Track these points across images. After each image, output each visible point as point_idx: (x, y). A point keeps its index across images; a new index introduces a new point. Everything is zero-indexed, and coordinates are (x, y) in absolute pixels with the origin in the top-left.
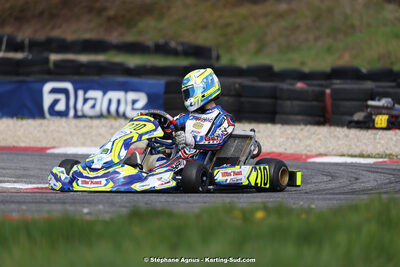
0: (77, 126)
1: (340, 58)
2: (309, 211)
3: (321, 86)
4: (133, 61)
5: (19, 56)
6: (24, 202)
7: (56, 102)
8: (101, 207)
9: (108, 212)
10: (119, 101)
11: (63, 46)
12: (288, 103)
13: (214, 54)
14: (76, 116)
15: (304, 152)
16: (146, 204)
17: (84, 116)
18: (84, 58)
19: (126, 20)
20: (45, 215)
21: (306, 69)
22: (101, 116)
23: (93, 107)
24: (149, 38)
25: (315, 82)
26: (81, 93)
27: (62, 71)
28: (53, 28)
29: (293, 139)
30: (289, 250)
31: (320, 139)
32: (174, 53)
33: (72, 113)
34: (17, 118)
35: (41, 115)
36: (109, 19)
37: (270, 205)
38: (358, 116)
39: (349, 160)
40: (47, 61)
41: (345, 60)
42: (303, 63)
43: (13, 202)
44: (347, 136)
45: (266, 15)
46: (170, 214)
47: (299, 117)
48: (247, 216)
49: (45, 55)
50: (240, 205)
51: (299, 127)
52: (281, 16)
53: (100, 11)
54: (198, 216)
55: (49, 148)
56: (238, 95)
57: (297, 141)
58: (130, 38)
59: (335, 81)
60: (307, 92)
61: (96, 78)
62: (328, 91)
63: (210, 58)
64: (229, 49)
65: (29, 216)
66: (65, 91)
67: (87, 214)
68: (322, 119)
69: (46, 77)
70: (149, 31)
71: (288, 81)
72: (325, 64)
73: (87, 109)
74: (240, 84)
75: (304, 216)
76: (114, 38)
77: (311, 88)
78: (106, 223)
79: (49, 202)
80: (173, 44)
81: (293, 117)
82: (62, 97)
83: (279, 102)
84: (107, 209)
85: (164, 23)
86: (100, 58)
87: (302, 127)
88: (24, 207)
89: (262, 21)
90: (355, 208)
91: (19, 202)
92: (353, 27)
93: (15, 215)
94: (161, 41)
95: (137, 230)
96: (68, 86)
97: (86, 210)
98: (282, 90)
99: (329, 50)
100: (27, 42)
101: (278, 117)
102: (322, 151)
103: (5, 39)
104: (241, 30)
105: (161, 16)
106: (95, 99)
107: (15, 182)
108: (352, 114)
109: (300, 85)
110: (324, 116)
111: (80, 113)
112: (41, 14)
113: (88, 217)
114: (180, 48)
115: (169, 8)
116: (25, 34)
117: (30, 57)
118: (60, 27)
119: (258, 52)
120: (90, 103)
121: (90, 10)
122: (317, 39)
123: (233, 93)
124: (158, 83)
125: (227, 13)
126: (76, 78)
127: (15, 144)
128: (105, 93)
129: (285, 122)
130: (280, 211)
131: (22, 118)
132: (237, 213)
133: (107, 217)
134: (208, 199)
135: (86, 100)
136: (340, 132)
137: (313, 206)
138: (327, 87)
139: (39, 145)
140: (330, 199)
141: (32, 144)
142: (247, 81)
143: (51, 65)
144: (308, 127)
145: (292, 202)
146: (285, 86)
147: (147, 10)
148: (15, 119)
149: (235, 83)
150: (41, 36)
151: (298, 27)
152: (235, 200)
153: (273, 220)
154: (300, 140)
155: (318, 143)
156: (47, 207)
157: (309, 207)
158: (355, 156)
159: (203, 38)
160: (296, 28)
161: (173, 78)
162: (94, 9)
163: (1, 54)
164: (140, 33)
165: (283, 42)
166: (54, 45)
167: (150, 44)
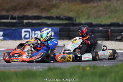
1: (113, 20)
2: (103, 67)
4: (49, 22)
5: (14, 21)
7: (26, 35)
8: (39, 67)
11: (28, 18)
12: (97, 34)
13: (74, 19)
16: (53, 66)
18: (34, 21)
19: (47, 9)
21: (103, 24)
23: (37, 36)
24: (54, 15)
25: (105, 27)
26: (33, 32)
27: (27, 25)
28: (25, 12)
30: (97, 79)
32: (62, 19)
34: (14, 40)
35: (21, 39)
36: (42, 9)
37: (91, 65)
40: (23, 22)
41: (115, 21)
42: (102, 22)
44: (115, 44)
45: (90, 7)
47: (100, 38)
48: (84, 69)
49: (22, 20)
50: (82, 66)
52: (95, 7)
53: (39, 7)
54: (69, 69)
58: (48, 15)
59: (111, 27)
60: (103, 30)
61: (38, 27)
62: (109, 30)
63: (73, 20)
64: (79, 18)
65: (17, 70)
66: (29, 32)
69: (23, 27)
70: (54, 13)
71: (97, 27)
72: (109, 22)
75: (101, 69)
76: (44, 15)
78: (41, 72)
79: (23, 66)
80: (62, 17)
82: (28, 33)
84: (41, 67)
85: (59, 10)
86: (39, 21)
88: (16, 67)
89: (89, 9)
90: (117, 66)
93: (13, 70)
94: (58, 16)
95: (50, 74)
97: (35, 68)
98: (95, 30)
99: (110, 17)
100: (17, 17)
103: (10, 16)
104: (82, 12)
105: (58, 8)
106: (38, 34)
108: (117, 37)
109: (101, 28)
110: (108, 38)
112: (21, 8)
113: (36, 70)
114: (64, 18)
115: (60, 5)
116: (16, 14)
117: (18, 21)
118: (27, 12)
119: (88, 18)
121: (36, 6)
122: (106, 14)
124: (57, 29)
125: (78, 7)
126: (32, 27)
130: (94, 67)
132: (81, 68)
135: (35, 34)
136: (113, 42)
137: (105, 66)
140: (110, 63)
143: (24, 24)
145: (98, 64)
146: (96, 29)
147: (54, 6)
148: (13, 40)
150: (21, 15)
152: (81, 64)
153: (92, 70)
157: (103, 66)
158: (118, 50)
159: (71, 15)
160: (99, 11)
161: (62, 27)
162: (37, 6)
163: (9, 21)
164: (52, 13)
165: (95, 15)
166: (25, 18)
167: (55, 17)
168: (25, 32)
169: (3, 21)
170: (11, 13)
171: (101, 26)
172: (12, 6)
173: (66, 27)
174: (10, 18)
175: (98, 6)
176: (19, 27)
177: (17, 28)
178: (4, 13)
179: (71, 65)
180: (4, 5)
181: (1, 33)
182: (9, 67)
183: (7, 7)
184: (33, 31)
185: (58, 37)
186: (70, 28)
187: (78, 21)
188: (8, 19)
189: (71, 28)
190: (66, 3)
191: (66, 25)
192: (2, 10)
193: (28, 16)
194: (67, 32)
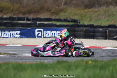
0: (44, 40)
1: (111, 22)
2: (102, 61)
3: (106, 29)
4: (58, 23)
5: (29, 22)
6: (31, 59)
7: (39, 34)
8: (50, 60)
9: (52, 62)
10: (55, 34)
11: (41, 20)
12: (98, 34)
13: (79, 22)
14: (44, 37)
15: (102, 46)
16: (61, 60)
17: (46, 37)
18: (46, 23)
19: (57, 13)
20: (36, 62)
21: (102, 25)
22: (50, 37)
23: (48, 35)
24: (62, 18)
25: (104, 29)
26: (45, 32)
27: (40, 26)
28: (38, 15)
29: (99, 43)
30: (98, 71)
31: (105, 43)
33: (43, 37)
35: (35, 37)
36: (52, 13)
37: (93, 60)
38: (115, 37)
39: (113, 48)
40: (36, 23)
41: (112, 23)
42: (101, 24)
43: (28, 59)
44: (112, 42)
45: (92, 12)
46: (67, 62)
47: (100, 37)
48: (87, 63)
49: (36, 22)
50: (85, 60)
51: (100, 40)
52: (96, 12)
53: (50, 11)
54: (74, 63)
55: (37, 46)
56: (85, 32)
57: (100, 44)
58: (57, 17)
59: (109, 28)
61: (49, 28)
62: (108, 31)
63: (78, 22)
64: (83, 20)
65: (32, 63)
66: (41, 31)
67: (47, 62)
68: (106, 38)
69: (36, 27)
70: (62, 16)
71: (97, 28)
72: (107, 24)
73: (47, 36)
74: (85, 29)
75: (101, 62)
76: (53, 17)
77: (103, 30)
78: (51, 64)
79: (37, 59)
80: (68, 19)
81: (99, 37)
82: (40, 33)
83: (95, 34)
84: (51, 61)
85: (66, 14)
86: (50, 23)
88: (30, 60)
90: (114, 60)
91: (29, 59)
92: (114, 14)
93: (28, 62)
94: (65, 18)
95: (59, 66)
97: (46, 61)
98: (96, 30)
99: (108, 20)
100: (31, 19)
101: (95, 37)
102: (106, 46)
103: (26, 18)
104: (86, 15)
105: (65, 12)
106: (49, 33)
107: (28, 54)
108: (114, 37)
109: (100, 29)
110: (107, 37)
111: (45, 37)
112: (35, 12)
113: (47, 63)
114: (70, 20)
115: (67, 10)
116: (31, 17)
117: (32, 22)
118: (40, 15)
119: (90, 21)
120: (47, 34)
121: (47, 10)
122: (105, 18)
123: (83, 31)
125: (82, 11)
126: (44, 28)
127: (28, 45)
128: (51, 32)
129: (97, 39)
130: (95, 61)
131: (30, 38)
132: (84, 62)
133: (51, 63)
135: (46, 33)
136: (111, 41)
137: (104, 60)
138: (107, 30)
139: (34, 45)
140: (108, 58)
141: (33, 45)
142: (87, 28)
143: (37, 25)
144: (103, 40)
145: (98, 59)
146: (97, 29)
147: (62, 10)
148: (28, 38)
149: (84, 29)
150: (35, 17)
151: (100, 15)
152: (84, 58)
153: (94, 63)
154: (101, 43)
155: (105, 44)
156: (36, 60)
158: (115, 47)
159: (76, 18)
160: (99, 15)
162: (48, 10)
163: (25, 22)
164: (60, 16)
165: (96, 18)
166: (38, 20)
167: (63, 19)
168: (38, 31)
169: (20, 22)
170: (27, 16)
171: (101, 27)
172: (28, 10)
173: (72, 28)
174: (25, 20)
175: (99, 11)
176: (33, 28)
177: (31, 28)
178: (21, 16)
180: (21, 9)
181: (19, 32)
182: (25, 60)
183: (24, 10)
184: (45, 30)
186: (75, 29)
187: (81, 23)
188: (24, 20)
189: (76, 28)
190: (72, 8)
191: (72, 26)
192: (19, 13)
193: (41, 18)
194: (73, 32)
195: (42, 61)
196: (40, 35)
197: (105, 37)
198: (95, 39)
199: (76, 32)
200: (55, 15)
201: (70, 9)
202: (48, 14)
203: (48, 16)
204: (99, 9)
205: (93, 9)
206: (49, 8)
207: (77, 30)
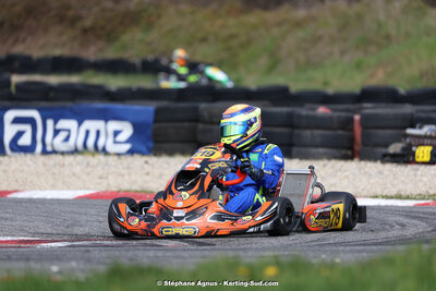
0: (45, 165)
1: (372, 75)
2: (332, 266)
3: (348, 111)
4: (115, 82)
7: (20, 134)
8: (74, 264)
9: (82, 271)
10: (98, 133)
11: (28, 65)
12: (308, 132)
14: (45, 152)
16: (131, 260)
17: (54, 152)
18: (54, 80)
19: (106, 32)
20: (5, 274)
21: (330, 91)
22: (75, 151)
23: (67, 139)
24: (135, 55)
25: (340, 106)
26: (50, 123)
27: (25, 97)
28: (16, 42)
31: (347, 177)
33: (39, 148)
36: (85, 31)
37: (283, 259)
38: (395, 148)
39: (383, 203)
40: (8, 83)
41: (379, 79)
42: (326, 83)
44: (380, 173)
45: (279, 24)
46: (159, 272)
47: (321, 150)
49: (6, 75)
50: (247, 260)
51: (321, 163)
52: (299, 25)
53: (74, 21)
55: (11, 192)
58: (111, 53)
59: (365, 105)
60: (331, 118)
61: (69, 104)
62: (357, 117)
64: (234, 67)
66: (31, 122)
67: (60, 272)
68: (349, 153)
69: (7, 103)
70: (135, 45)
71: (308, 106)
72: (354, 83)
73: (58, 143)
75: (325, 273)
76: (91, 53)
77: (337, 114)
78: (80, 284)
79: (9, 259)
80: (164, 61)
81: (313, 150)
82: (27, 128)
83: (296, 131)
84: (81, 266)
85: (154, 35)
86: (74, 79)
87: (326, 162)
89: (276, 31)
90: (389, 262)
92: (388, 37)
94: (150, 57)
96: (34, 114)
97: (55, 269)
98: (300, 116)
99: (359, 66)
101: (295, 150)
104: (249, 42)
105: (149, 26)
106: (69, 130)
108: (387, 146)
109: (322, 110)
110: (352, 149)
111: (49, 148)
113: (59, 278)
115: (159, 16)
118: (23, 41)
119: (271, 68)
120: (63, 135)
121: (61, 19)
122: (343, 53)
124: (147, 109)
125: (231, 21)
126: (44, 104)
128: (79, 124)
129: (304, 156)
130: (296, 265)
132: (242, 270)
134: (207, 253)
135: (56, 132)
136: (373, 167)
137: (338, 260)
138: (356, 112)
140: (359, 251)
143: (13, 88)
144: (333, 162)
145: (311, 254)
146: (304, 111)
147: (132, 19)
152: (241, 253)
156: (7, 265)
157: (332, 261)
158: (391, 198)
160: (317, 39)
161: (164, 104)
162: (66, 19)
164: (124, 47)
165: (302, 57)
166: (16, 64)
167: (137, 61)
168: (17, 121)
171: (325, 99)
173: (182, 105)
175: (313, 19)
179: (204, 257)
184: (50, 117)
185: (151, 145)
186: (196, 109)
189: (202, 105)
190: (184, 7)
191: (181, 95)
193: (29, 58)
194: (186, 124)
195: (35, 266)
196: (25, 140)
197: (343, 148)
198: (295, 157)
199: (200, 126)
200: (101, 44)
201: (172, 10)
202: (64, 38)
203: (64, 45)
204: (315, 10)
205: (284, 12)
206: (68, 8)
207: (205, 114)
